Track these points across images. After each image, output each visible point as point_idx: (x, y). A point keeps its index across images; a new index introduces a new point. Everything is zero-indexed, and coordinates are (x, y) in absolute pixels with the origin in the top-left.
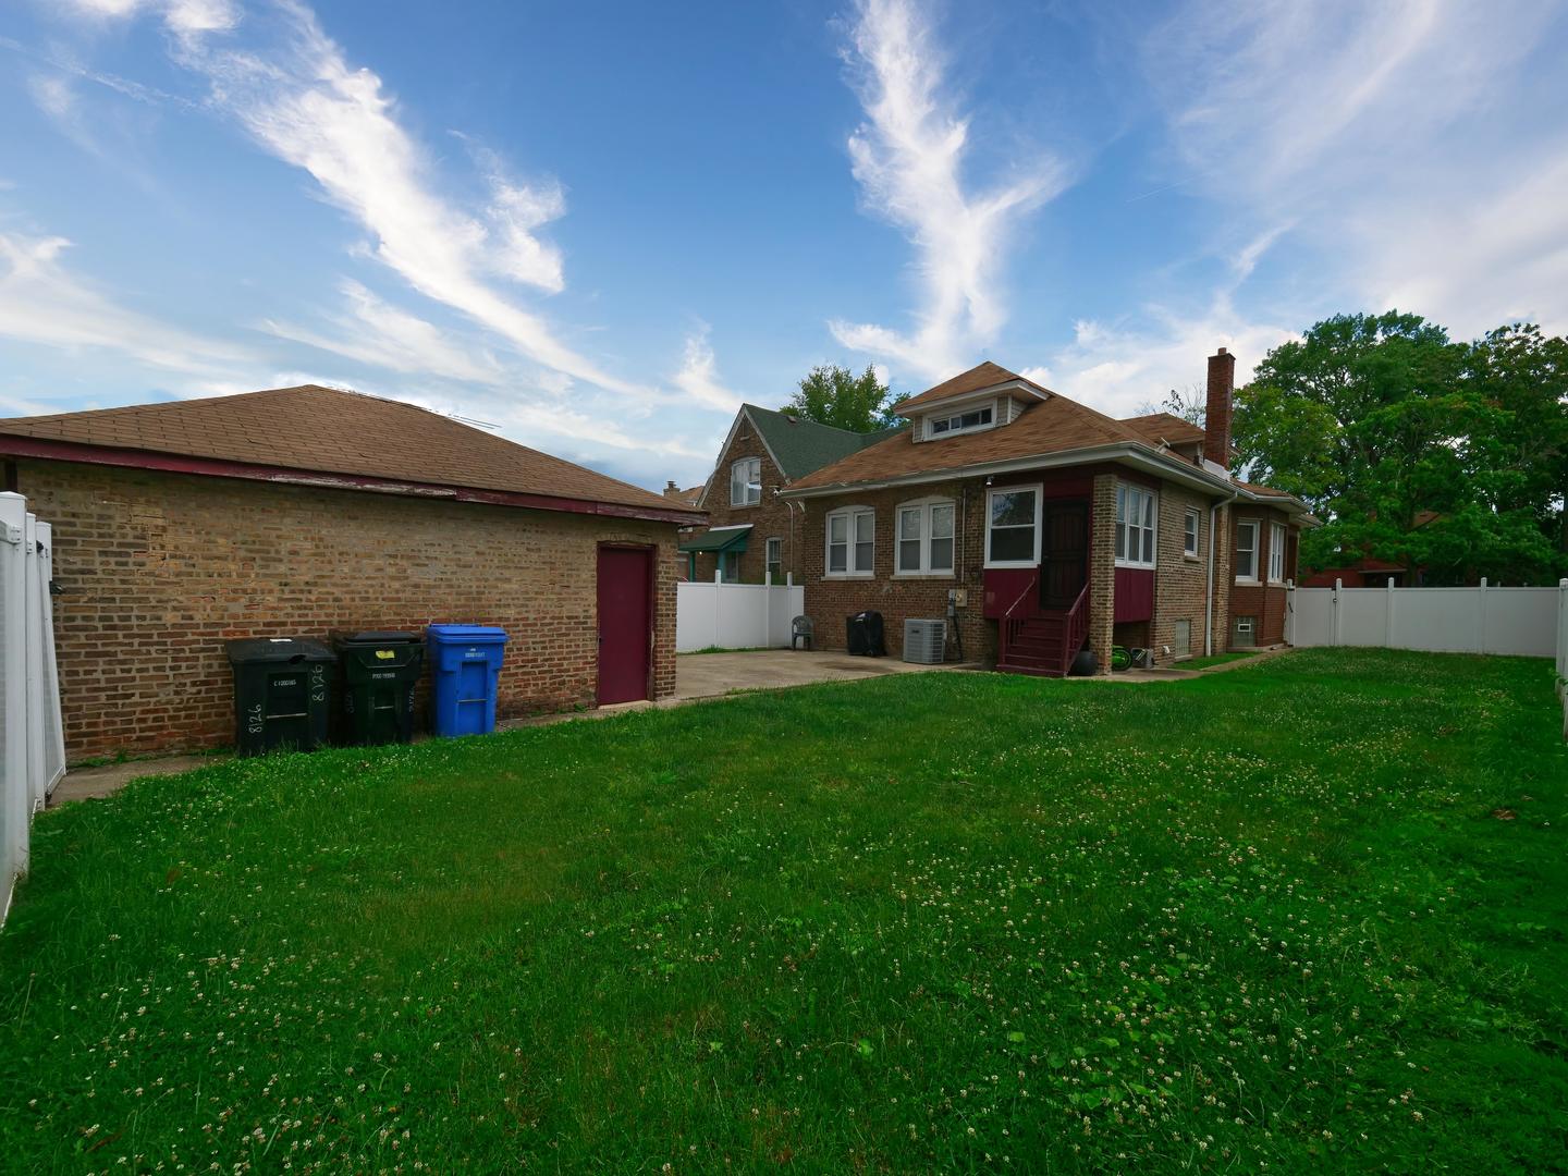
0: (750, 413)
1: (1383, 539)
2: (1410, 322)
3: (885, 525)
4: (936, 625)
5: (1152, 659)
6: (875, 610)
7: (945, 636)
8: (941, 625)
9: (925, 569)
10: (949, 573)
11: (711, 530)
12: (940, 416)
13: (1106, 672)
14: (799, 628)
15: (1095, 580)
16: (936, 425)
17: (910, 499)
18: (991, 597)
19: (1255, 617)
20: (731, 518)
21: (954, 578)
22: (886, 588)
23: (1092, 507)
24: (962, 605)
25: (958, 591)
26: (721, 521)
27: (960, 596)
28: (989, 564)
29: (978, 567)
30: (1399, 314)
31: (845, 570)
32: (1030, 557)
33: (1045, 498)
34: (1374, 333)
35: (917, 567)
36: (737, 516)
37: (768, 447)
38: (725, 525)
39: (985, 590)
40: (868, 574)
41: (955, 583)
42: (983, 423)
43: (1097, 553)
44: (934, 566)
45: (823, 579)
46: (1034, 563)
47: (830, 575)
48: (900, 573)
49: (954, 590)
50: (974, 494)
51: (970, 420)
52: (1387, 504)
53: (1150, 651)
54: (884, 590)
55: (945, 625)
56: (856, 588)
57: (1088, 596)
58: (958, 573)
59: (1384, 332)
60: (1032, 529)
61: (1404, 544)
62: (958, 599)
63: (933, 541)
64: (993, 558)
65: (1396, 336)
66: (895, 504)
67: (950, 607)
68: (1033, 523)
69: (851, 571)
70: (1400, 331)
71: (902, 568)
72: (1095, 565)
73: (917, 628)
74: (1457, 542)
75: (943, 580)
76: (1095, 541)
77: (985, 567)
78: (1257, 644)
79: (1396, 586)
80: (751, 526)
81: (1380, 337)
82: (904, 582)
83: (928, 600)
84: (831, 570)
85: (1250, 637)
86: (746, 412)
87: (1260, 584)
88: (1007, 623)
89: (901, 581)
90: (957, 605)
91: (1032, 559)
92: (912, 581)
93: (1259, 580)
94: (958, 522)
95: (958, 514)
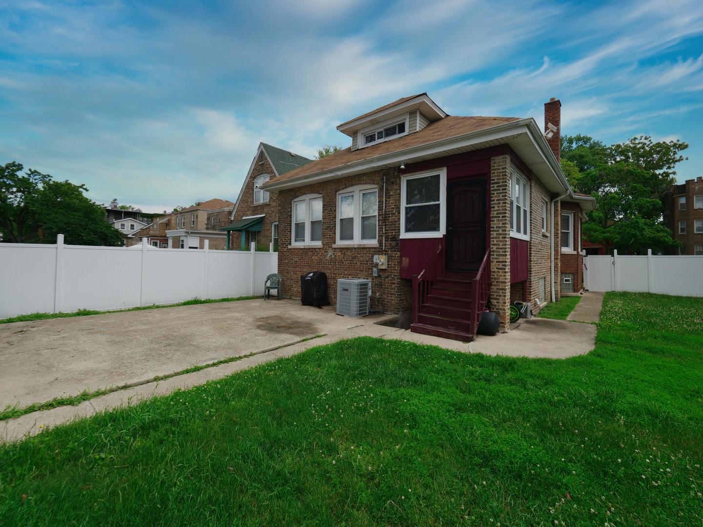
0: (264, 147)
1: (596, 231)
2: (587, 140)
3: (330, 208)
4: (361, 285)
5: (531, 311)
6: (323, 271)
7: (370, 293)
8: (366, 284)
9: (357, 240)
10: (373, 243)
11: (243, 218)
12: (370, 131)
13: (506, 331)
14: (272, 283)
15: (494, 248)
16: (367, 138)
17: (346, 188)
18: (406, 261)
19: (573, 274)
20: (254, 211)
21: (378, 246)
22: (330, 254)
23: (490, 184)
24: (384, 267)
25: (381, 256)
26: (249, 213)
27: (381, 260)
28: (404, 235)
29: (395, 238)
30: (582, 136)
31: (304, 240)
32: (436, 228)
33: (448, 180)
34: (572, 143)
35: (352, 238)
36: (256, 209)
37: (273, 167)
38: (251, 215)
39: (401, 257)
40: (318, 244)
41: (379, 251)
42: (399, 133)
43: (495, 223)
44: (363, 237)
45: (289, 247)
46: (440, 233)
47: (295, 244)
48: (340, 243)
49: (378, 256)
50: (392, 180)
51: (389, 132)
52: (597, 214)
53: (529, 304)
54: (329, 256)
55: (370, 284)
56: (310, 253)
57: (489, 261)
58: (380, 242)
59: (576, 143)
60: (439, 205)
61: (606, 233)
62: (380, 263)
63: (363, 218)
64: (408, 230)
65: (581, 145)
66: (337, 191)
67: (375, 269)
68: (439, 200)
69: (308, 242)
70: (583, 143)
71: (342, 238)
72: (494, 234)
73: (346, 287)
74: (634, 232)
75: (369, 248)
76: (493, 214)
77: (401, 237)
78: (575, 291)
79: (618, 254)
80: (264, 215)
81: (574, 146)
82: (342, 249)
83: (359, 263)
84: (296, 241)
85: (571, 287)
86: (262, 147)
87: (575, 253)
88: (419, 285)
89: (340, 248)
90: (381, 267)
91: (439, 230)
92: (347, 249)
93: (574, 250)
94: (380, 202)
95: (380, 196)
